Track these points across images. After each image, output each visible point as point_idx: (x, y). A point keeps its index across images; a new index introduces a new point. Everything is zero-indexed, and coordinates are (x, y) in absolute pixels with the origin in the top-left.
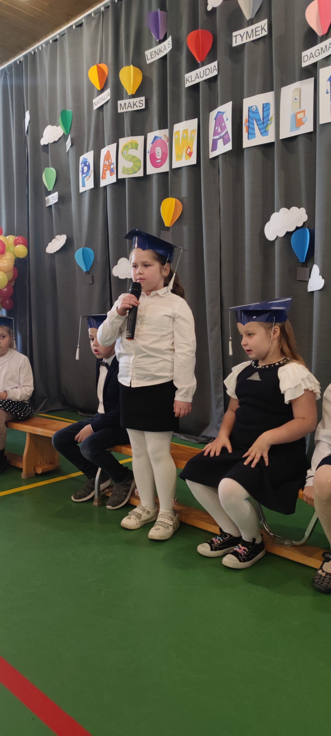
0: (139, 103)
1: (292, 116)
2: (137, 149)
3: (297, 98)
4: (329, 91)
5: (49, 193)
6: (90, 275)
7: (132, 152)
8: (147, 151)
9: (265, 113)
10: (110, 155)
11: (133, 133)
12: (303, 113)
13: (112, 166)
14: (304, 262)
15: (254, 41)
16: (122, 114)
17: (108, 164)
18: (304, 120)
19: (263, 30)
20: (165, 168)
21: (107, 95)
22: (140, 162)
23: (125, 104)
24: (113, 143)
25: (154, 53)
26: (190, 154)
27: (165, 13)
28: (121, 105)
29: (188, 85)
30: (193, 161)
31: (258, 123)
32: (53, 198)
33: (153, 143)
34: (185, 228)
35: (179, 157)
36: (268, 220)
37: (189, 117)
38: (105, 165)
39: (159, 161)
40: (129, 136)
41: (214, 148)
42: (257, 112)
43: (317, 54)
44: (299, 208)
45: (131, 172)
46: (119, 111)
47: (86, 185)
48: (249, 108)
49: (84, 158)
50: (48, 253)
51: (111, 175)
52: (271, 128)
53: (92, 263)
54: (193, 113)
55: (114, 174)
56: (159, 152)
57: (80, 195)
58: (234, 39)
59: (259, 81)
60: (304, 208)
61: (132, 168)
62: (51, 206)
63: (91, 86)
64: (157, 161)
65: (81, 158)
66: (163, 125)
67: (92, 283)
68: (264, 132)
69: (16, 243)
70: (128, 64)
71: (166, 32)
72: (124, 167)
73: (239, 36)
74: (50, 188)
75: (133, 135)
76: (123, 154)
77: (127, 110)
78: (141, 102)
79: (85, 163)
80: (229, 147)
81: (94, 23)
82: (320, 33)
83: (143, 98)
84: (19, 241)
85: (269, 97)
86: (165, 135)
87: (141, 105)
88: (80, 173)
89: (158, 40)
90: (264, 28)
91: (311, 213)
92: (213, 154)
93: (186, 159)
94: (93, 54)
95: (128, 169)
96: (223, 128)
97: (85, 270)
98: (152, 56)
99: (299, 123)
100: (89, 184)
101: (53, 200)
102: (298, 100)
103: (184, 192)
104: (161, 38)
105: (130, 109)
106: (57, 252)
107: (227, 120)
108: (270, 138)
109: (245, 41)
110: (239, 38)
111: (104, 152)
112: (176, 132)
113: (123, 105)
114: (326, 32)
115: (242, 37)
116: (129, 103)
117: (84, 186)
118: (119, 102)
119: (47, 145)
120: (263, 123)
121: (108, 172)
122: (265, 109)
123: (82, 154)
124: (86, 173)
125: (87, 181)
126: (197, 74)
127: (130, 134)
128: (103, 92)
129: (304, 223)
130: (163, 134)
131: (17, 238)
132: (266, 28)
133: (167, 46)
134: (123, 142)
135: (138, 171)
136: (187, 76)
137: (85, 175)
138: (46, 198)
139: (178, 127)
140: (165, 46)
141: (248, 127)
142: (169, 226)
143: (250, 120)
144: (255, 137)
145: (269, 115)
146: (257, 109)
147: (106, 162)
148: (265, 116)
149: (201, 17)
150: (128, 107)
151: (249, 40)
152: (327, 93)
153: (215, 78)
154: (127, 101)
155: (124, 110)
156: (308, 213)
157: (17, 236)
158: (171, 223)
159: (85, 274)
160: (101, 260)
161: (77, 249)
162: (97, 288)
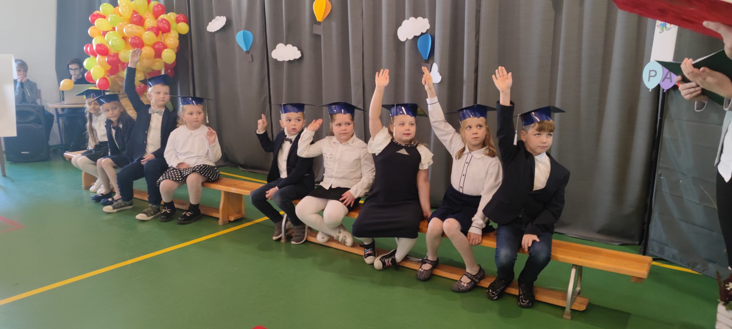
6: (250, 55)
14: (427, 59)
34: (334, 25)
36: (400, 25)
44: (424, 18)
50: (209, 32)
53: (250, 45)
60: (427, 18)
67: (251, 61)
69: (178, 21)
84: (180, 19)
91: (432, 22)
97: (245, 50)
106: (218, 31)
129: (427, 30)
131: (178, 16)
142: (320, 21)
156: (430, 23)
157: (177, 14)
158: (322, 19)
159: (245, 53)
160: (259, 42)
161: (238, 31)
162: (256, 66)
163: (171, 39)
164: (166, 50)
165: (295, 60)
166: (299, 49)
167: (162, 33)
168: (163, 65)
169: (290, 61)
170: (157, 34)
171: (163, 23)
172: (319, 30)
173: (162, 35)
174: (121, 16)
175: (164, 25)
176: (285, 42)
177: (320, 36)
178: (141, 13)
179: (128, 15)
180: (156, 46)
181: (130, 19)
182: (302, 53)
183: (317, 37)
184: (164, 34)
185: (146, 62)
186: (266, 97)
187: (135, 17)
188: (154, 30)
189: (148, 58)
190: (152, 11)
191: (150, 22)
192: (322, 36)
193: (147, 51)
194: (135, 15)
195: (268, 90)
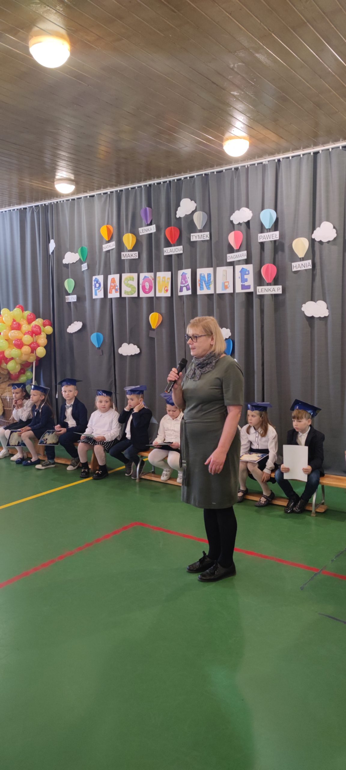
0: (135, 255)
1: (222, 283)
2: (133, 281)
3: (225, 275)
4: (240, 277)
5: (69, 294)
6: (101, 350)
7: (130, 282)
8: (140, 284)
9: (209, 278)
10: (115, 281)
11: (131, 271)
12: (228, 283)
13: (117, 288)
15: (202, 241)
16: (124, 260)
17: (113, 285)
18: (228, 286)
19: (207, 237)
20: (151, 294)
21: (112, 245)
22: (135, 288)
23: (126, 254)
24: (117, 273)
25: (144, 230)
26: (167, 291)
27: (150, 208)
28: (123, 255)
29: (165, 254)
30: (169, 294)
31: (206, 283)
32: (72, 298)
33: (143, 279)
34: (164, 331)
35: (160, 291)
37: (166, 270)
38: (111, 286)
39: (148, 290)
40: (128, 273)
41: (181, 291)
42: (204, 277)
43: (234, 258)
44: (227, 329)
45: (129, 294)
46: (122, 258)
47: (98, 295)
48: (200, 274)
49: (96, 278)
50: (68, 333)
51: (116, 292)
52: (212, 286)
53: (102, 342)
54: (169, 268)
55: (118, 292)
56: (147, 285)
57: (93, 301)
58: (192, 237)
59: (205, 261)
60: (229, 329)
61: (130, 291)
62: (70, 303)
63: (101, 237)
64: (146, 290)
65: (94, 278)
66: (150, 270)
67: (102, 354)
68: (208, 288)
69: (45, 325)
70: (127, 232)
71: (151, 220)
72: (125, 291)
73: (194, 236)
74: (70, 291)
75: (130, 272)
76: (124, 283)
77: (127, 258)
78: (136, 254)
79: (97, 281)
80: (189, 292)
81: (103, 199)
82: (235, 248)
83: (137, 253)
84: (47, 323)
85: (210, 270)
86: (151, 276)
87: (136, 256)
88: (93, 287)
89: (146, 224)
90: (207, 236)
91: (233, 332)
92: (180, 294)
93: (164, 293)
94: (103, 218)
95: (127, 292)
96: (186, 282)
97: (97, 346)
98: (143, 232)
99: (226, 287)
100: (100, 295)
101: (72, 299)
102: (225, 276)
103: (163, 310)
104: (149, 223)
105: (129, 258)
106: (76, 333)
107: (188, 278)
108: (211, 291)
109: (197, 239)
110: (194, 237)
111: (110, 277)
112: (158, 277)
113: (125, 255)
114: (238, 248)
115: (196, 237)
116: (129, 254)
117: (96, 295)
118: (122, 253)
119: (68, 264)
120: (208, 283)
121: (114, 291)
122: (209, 276)
123: (95, 275)
124: (98, 287)
125: (98, 292)
126: (171, 249)
127: (129, 272)
128: (110, 242)
129: (229, 337)
130: (150, 275)
131: (45, 321)
132: (209, 236)
133: (152, 229)
134: (124, 276)
135: (134, 294)
136: (165, 249)
137: (97, 289)
138: (66, 297)
139: (158, 274)
140: (151, 228)
141: (200, 284)
142: (154, 328)
143: (201, 281)
144: (203, 290)
145: (210, 279)
146: (204, 275)
147: (112, 284)
148: (209, 279)
149: (173, 221)
150: (128, 256)
151: (199, 240)
152: (239, 278)
153: (181, 254)
154: (127, 253)
155: (126, 258)
156: (231, 332)
157: (44, 320)
158: (156, 326)
159: (97, 349)
160: (108, 341)
161: (92, 333)
162: (105, 358)
163: (42, 340)
164: (39, 348)
165: (136, 355)
166: (138, 347)
167: (35, 335)
168: (35, 358)
169: (132, 356)
170: (32, 336)
171: (36, 328)
172: (152, 334)
173: (35, 336)
174: (4, 323)
175: (36, 330)
176: (128, 342)
177: (154, 338)
178: (18, 320)
179: (10, 323)
180: (32, 345)
181: (10, 326)
182: (140, 350)
183: (152, 339)
184: (36, 336)
185: (24, 358)
186: (112, 381)
187: (15, 324)
188: (30, 333)
189: (25, 355)
190: (26, 318)
191: (26, 327)
192: (155, 338)
193: (26, 349)
194: (15, 323)
195: (114, 376)
